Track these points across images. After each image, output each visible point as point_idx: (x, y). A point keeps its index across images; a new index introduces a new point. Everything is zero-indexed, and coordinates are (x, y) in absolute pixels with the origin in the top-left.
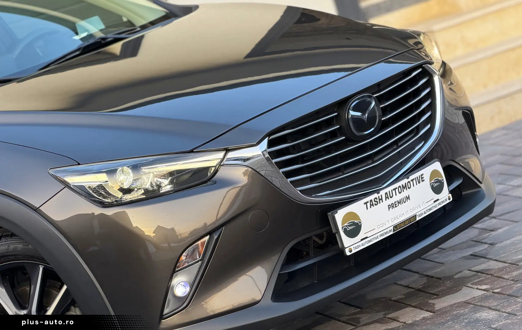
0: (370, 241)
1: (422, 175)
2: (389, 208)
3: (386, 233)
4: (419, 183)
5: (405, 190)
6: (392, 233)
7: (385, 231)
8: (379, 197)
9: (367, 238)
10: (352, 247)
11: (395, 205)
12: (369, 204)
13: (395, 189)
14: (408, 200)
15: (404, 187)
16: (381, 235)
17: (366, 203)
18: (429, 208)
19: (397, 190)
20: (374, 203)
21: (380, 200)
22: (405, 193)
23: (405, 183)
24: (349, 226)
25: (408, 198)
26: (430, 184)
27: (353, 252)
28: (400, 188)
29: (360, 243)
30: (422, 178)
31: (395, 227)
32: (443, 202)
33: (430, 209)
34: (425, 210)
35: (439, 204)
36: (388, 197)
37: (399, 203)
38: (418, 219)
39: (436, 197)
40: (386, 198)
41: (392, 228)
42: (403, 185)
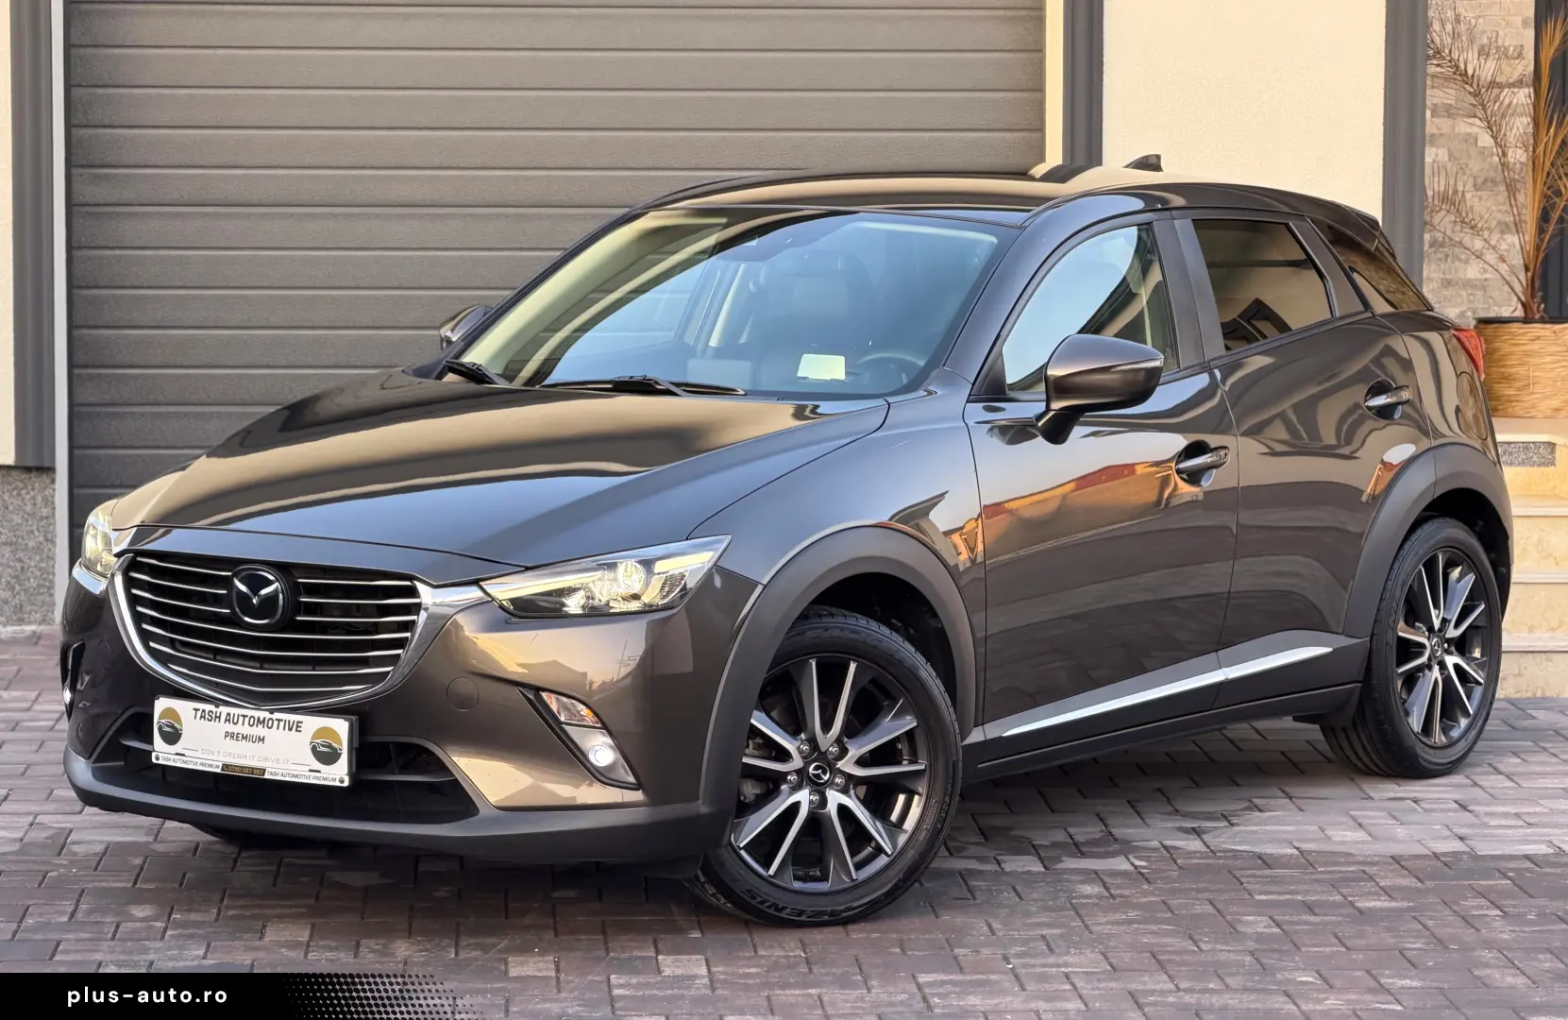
0: (185, 762)
1: (298, 722)
2: (226, 736)
3: (211, 766)
4: (290, 729)
5: (260, 726)
6: (219, 771)
7: (210, 762)
9: (183, 755)
10: (160, 755)
12: (199, 713)
13: (244, 716)
14: (261, 743)
15: (261, 722)
16: (202, 764)
17: (196, 710)
18: (295, 773)
19: (247, 719)
20: (207, 716)
21: (216, 717)
22: (260, 731)
23: (264, 719)
24: (167, 726)
25: (262, 740)
26: (311, 743)
27: (161, 762)
28: (252, 719)
29: (172, 757)
30: (297, 727)
31: (225, 766)
32: (325, 779)
34: (285, 772)
36: (229, 721)
37: (245, 738)
38: (267, 776)
39: (318, 765)
40: (226, 720)
41: (221, 764)
42: (259, 718)
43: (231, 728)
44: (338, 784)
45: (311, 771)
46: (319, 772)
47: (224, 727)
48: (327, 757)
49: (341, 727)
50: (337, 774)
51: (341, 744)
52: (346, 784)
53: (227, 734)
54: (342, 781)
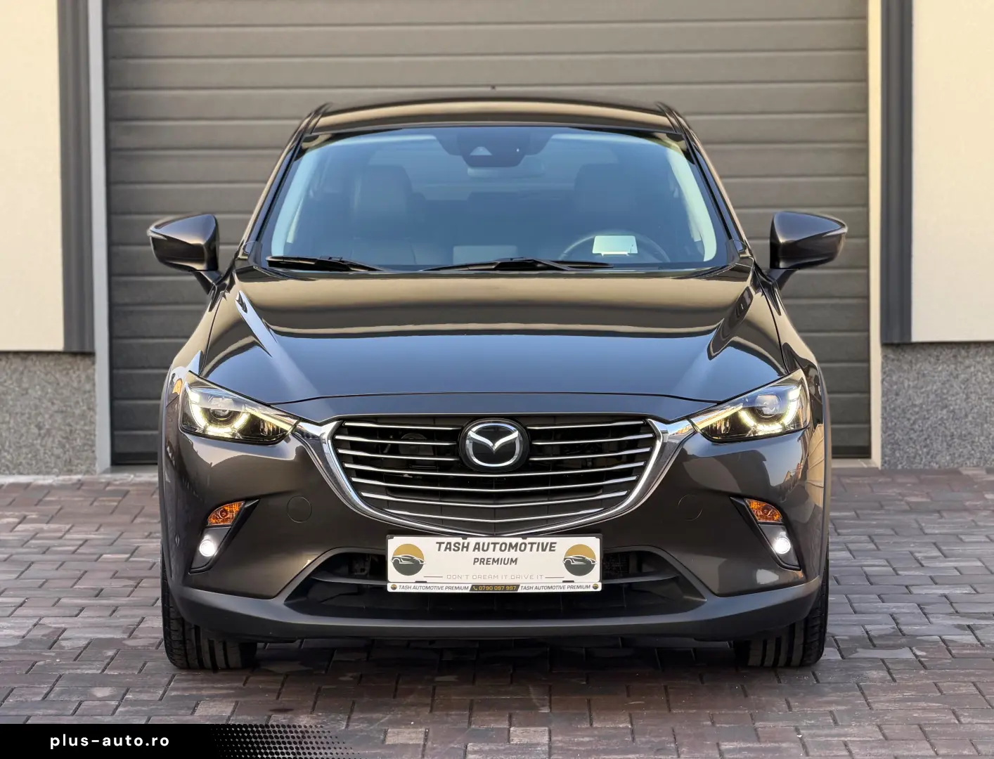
8: (464, 543)
9: (425, 582)
11: (487, 561)
13: (495, 544)
16: (449, 588)
17: (440, 544)
21: (463, 547)
22: (512, 554)
25: (514, 561)
26: (565, 559)
27: (398, 590)
30: (551, 547)
31: (475, 586)
33: (549, 587)
35: (571, 587)
38: (520, 591)
39: (570, 576)
41: (470, 586)
43: (480, 554)
44: (591, 590)
45: (564, 582)
46: (573, 582)
47: (471, 554)
48: (580, 568)
49: (593, 544)
50: (591, 582)
51: (595, 558)
52: (599, 589)
53: (476, 560)
54: (596, 587)
